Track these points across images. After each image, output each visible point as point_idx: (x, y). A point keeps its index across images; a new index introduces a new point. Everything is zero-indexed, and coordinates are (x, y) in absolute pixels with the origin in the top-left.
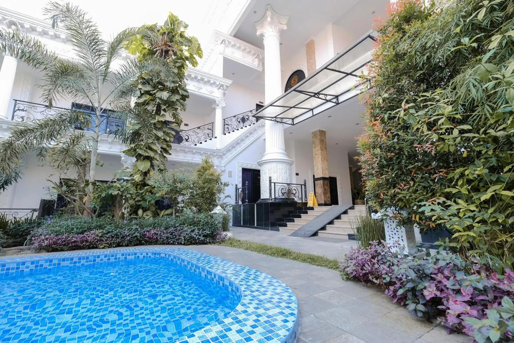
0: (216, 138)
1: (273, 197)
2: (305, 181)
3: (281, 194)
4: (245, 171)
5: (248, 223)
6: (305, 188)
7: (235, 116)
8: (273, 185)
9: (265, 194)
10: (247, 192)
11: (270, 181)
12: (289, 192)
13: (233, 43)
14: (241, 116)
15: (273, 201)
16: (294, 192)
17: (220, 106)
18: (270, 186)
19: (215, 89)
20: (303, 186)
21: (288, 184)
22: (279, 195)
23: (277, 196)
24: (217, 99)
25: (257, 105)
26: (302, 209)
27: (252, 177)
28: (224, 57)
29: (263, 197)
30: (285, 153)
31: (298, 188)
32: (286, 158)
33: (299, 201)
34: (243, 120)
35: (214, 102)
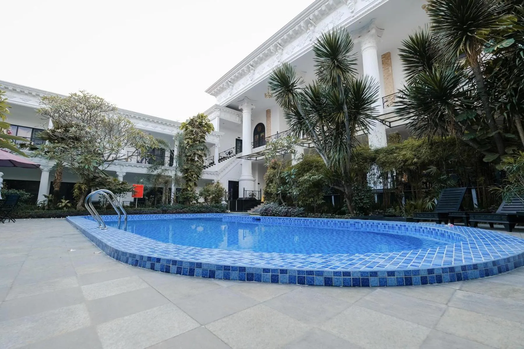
0: (215, 164)
1: (245, 197)
2: (261, 189)
3: (249, 196)
4: (230, 182)
5: (233, 209)
6: (261, 192)
7: (225, 152)
8: (245, 191)
9: (241, 195)
10: (232, 194)
11: (244, 189)
12: (253, 195)
13: (225, 110)
14: (228, 151)
15: (245, 199)
16: (255, 195)
17: (218, 147)
18: (244, 192)
19: (215, 138)
20: (260, 192)
21: (253, 191)
22: (248, 196)
23: (247, 197)
24: (216, 143)
25: (236, 139)
26: (259, 202)
27: (234, 186)
28: (220, 119)
29: (240, 197)
30: (252, 175)
31: (257, 193)
32: (252, 178)
33: (257, 199)
34: (229, 153)
35: (214, 145)
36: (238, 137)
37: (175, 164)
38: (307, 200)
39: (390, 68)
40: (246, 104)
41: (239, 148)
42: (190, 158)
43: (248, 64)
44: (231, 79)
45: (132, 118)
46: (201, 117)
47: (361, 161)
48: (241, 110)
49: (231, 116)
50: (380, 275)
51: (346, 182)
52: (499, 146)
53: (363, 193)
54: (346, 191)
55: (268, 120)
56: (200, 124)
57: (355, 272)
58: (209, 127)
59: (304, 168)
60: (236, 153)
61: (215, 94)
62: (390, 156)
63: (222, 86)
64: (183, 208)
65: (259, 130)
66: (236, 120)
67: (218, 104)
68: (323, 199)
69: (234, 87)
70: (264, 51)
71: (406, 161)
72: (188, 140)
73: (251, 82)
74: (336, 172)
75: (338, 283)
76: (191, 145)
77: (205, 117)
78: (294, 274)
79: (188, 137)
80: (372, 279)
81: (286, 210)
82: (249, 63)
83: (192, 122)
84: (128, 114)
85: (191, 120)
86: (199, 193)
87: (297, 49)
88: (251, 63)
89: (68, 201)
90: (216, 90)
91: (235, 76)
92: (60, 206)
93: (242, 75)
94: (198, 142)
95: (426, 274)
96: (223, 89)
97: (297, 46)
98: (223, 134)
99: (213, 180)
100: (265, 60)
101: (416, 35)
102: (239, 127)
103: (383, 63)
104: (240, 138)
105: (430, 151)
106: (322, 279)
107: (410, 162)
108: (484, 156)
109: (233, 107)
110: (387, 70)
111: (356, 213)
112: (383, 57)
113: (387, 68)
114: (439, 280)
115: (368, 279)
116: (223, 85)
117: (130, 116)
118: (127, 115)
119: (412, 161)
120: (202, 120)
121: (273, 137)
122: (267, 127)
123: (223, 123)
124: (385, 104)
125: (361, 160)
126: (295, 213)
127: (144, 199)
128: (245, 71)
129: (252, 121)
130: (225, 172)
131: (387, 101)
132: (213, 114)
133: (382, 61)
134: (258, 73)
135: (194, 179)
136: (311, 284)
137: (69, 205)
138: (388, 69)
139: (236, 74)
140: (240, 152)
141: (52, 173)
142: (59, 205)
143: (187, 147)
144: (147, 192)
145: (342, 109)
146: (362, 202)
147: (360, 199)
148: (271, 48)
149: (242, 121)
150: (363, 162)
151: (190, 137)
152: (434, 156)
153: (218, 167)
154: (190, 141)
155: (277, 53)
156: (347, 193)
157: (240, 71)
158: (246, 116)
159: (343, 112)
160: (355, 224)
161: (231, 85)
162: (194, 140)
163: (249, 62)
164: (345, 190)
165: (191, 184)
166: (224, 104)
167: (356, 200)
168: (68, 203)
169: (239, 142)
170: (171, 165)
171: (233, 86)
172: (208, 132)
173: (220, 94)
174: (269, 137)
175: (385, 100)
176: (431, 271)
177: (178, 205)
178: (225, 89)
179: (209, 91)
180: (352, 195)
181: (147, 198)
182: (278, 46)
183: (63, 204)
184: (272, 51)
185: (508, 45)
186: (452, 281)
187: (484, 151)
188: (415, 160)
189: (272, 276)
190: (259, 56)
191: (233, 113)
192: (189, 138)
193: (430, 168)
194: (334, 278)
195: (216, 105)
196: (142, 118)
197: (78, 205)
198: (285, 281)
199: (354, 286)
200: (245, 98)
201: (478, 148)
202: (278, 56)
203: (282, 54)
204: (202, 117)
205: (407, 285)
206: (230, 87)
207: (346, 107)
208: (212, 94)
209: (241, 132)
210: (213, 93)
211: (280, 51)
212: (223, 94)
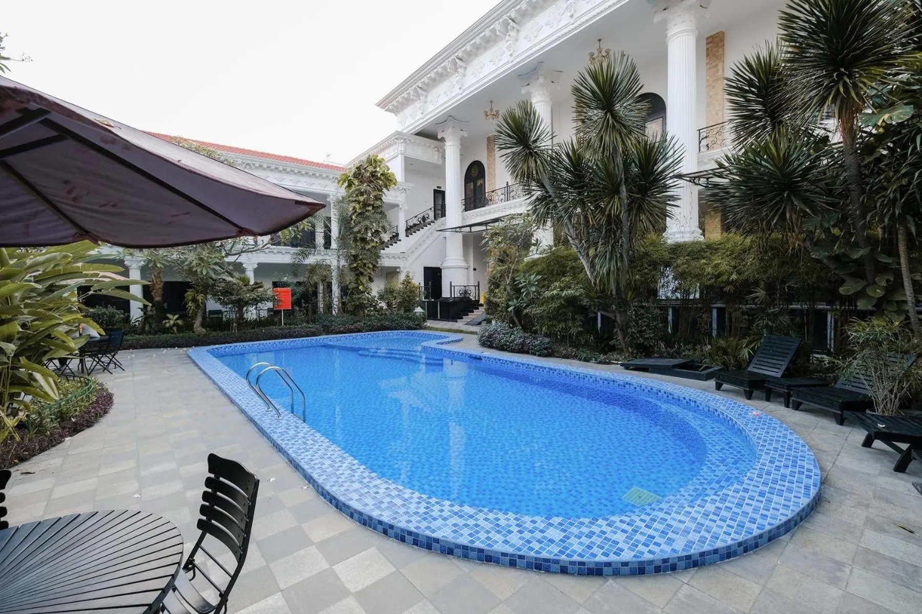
0: (400, 240)
1: (453, 296)
2: (479, 284)
3: (459, 294)
4: (427, 269)
5: (432, 316)
6: (479, 288)
7: (416, 216)
8: (452, 286)
9: (446, 294)
10: (430, 291)
12: (466, 292)
13: (413, 141)
14: (421, 216)
15: (453, 299)
16: (469, 292)
17: (403, 209)
18: (451, 288)
19: (399, 194)
20: (477, 287)
21: (465, 286)
22: (457, 295)
24: (400, 203)
25: (434, 190)
26: (475, 305)
27: (433, 275)
28: (405, 157)
29: (444, 295)
30: (462, 258)
31: (473, 289)
32: (464, 264)
33: (473, 299)
34: (424, 219)
35: (397, 205)
36: (438, 187)
37: (334, 245)
38: (555, 326)
39: (720, 64)
40: (450, 130)
41: (440, 208)
42: (359, 235)
43: (453, 57)
44: (423, 83)
45: (256, 168)
46: (373, 162)
47: (646, 268)
48: (443, 140)
49: (423, 152)
50: (614, 566)
51: (619, 306)
52: (869, 269)
53: (645, 322)
54: (618, 319)
55: (490, 156)
56: (373, 174)
57: (590, 563)
58: (388, 180)
59: (553, 270)
60: (435, 218)
61: (396, 110)
62: (694, 263)
63: (406, 96)
64: (355, 322)
65: (474, 173)
66: (434, 158)
67: (399, 130)
68: (580, 326)
69: (429, 99)
70: (483, 31)
71: (719, 275)
72: (353, 204)
73: (460, 92)
74: (603, 291)
75: (573, 572)
76: (360, 214)
77: (380, 162)
78: (531, 561)
79: (354, 199)
80: (605, 569)
81: (522, 340)
82: (456, 54)
83: (359, 173)
84: (249, 162)
85: (357, 168)
86: (377, 295)
87: (547, 31)
88: (460, 54)
89: (176, 317)
90: (395, 103)
91: (430, 78)
92: (168, 325)
93: (442, 77)
94: (370, 208)
95: (660, 564)
96: (407, 102)
97: (547, 25)
98: (411, 185)
99: (399, 268)
100: (486, 49)
101: (758, 58)
102: (439, 170)
103: (708, 55)
104: (440, 188)
105: (760, 263)
106: (558, 566)
107: (725, 278)
108: (842, 282)
109: (427, 134)
110: (715, 69)
111: (632, 353)
112: (709, 41)
113: (714, 64)
114: (674, 568)
115: (602, 569)
116: (409, 94)
117: (254, 165)
118: (248, 164)
119: (729, 278)
120: (375, 168)
121: (499, 192)
122: (489, 168)
123: (411, 165)
124: (704, 142)
125: (646, 266)
126: (535, 347)
127: (293, 310)
128: (448, 70)
129: (462, 156)
130: (417, 253)
131: (706, 137)
132: (392, 148)
133: (707, 49)
134: (472, 74)
135: (369, 271)
136: (548, 571)
137: (180, 322)
138: (716, 66)
139: (432, 75)
140: (442, 217)
141: (144, 270)
142: (166, 323)
143: (354, 217)
144: (295, 297)
145: (617, 192)
146: (642, 336)
147: (640, 332)
148: (497, 26)
149: (444, 158)
150: (650, 270)
151: (357, 199)
152: (765, 272)
153: (405, 243)
154: (357, 206)
155: (507, 38)
156: (619, 322)
157: (439, 69)
158: (452, 150)
159: (619, 198)
160: (624, 386)
161: (422, 95)
162: (365, 204)
163: (456, 52)
164: (615, 317)
165: (364, 280)
166: (411, 130)
167: (632, 332)
168: (177, 319)
169: (439, 195)
170: (327, 244)
171: (426, 96)
172: (386, 187)
173: (402, 109)
174: (493, 192)
175: (704, 134)
176: (665, 561)
177: (346, 317)
178: (413, 101)
179: (383, 104)
180: (628, 324)
181: (297, 308)
182: (509, 24)
183: (172, 322)
184: (498, 33)
185: (900, 118)
186: (687, 567)
187: (844, 275)
188: (734, 277)
189: (510, 560)
190: (473, 41)
191: (428, 145)
192: (355, 201)
193: (756, 292)
194: (570, 567)
195: (398, 133)
196: (273, 168)
197: (195, 326)
198: (522, 565)
199: (588, 574)
200: (449, 119)
201: (835, 269)
202: (508, 43)
203: (516, 40)
204: (375, 161)
205: (639, 574)
206: (421, 98)
207: (624, 189)
208: (388, 110)
209: (443, 176)
210: (391, 107)
211: (513, 33)
212: (408, 111)
